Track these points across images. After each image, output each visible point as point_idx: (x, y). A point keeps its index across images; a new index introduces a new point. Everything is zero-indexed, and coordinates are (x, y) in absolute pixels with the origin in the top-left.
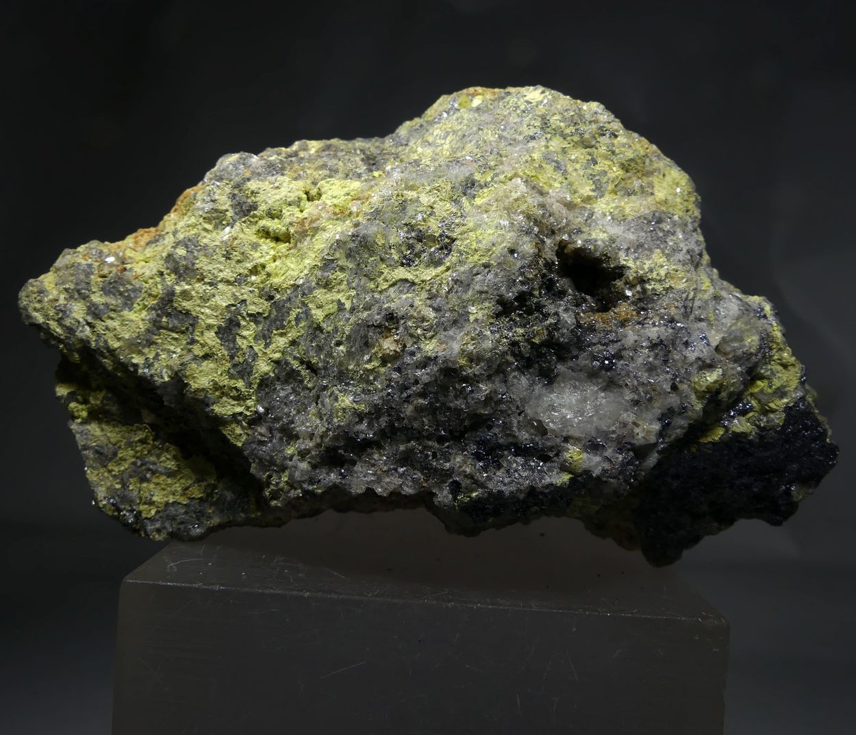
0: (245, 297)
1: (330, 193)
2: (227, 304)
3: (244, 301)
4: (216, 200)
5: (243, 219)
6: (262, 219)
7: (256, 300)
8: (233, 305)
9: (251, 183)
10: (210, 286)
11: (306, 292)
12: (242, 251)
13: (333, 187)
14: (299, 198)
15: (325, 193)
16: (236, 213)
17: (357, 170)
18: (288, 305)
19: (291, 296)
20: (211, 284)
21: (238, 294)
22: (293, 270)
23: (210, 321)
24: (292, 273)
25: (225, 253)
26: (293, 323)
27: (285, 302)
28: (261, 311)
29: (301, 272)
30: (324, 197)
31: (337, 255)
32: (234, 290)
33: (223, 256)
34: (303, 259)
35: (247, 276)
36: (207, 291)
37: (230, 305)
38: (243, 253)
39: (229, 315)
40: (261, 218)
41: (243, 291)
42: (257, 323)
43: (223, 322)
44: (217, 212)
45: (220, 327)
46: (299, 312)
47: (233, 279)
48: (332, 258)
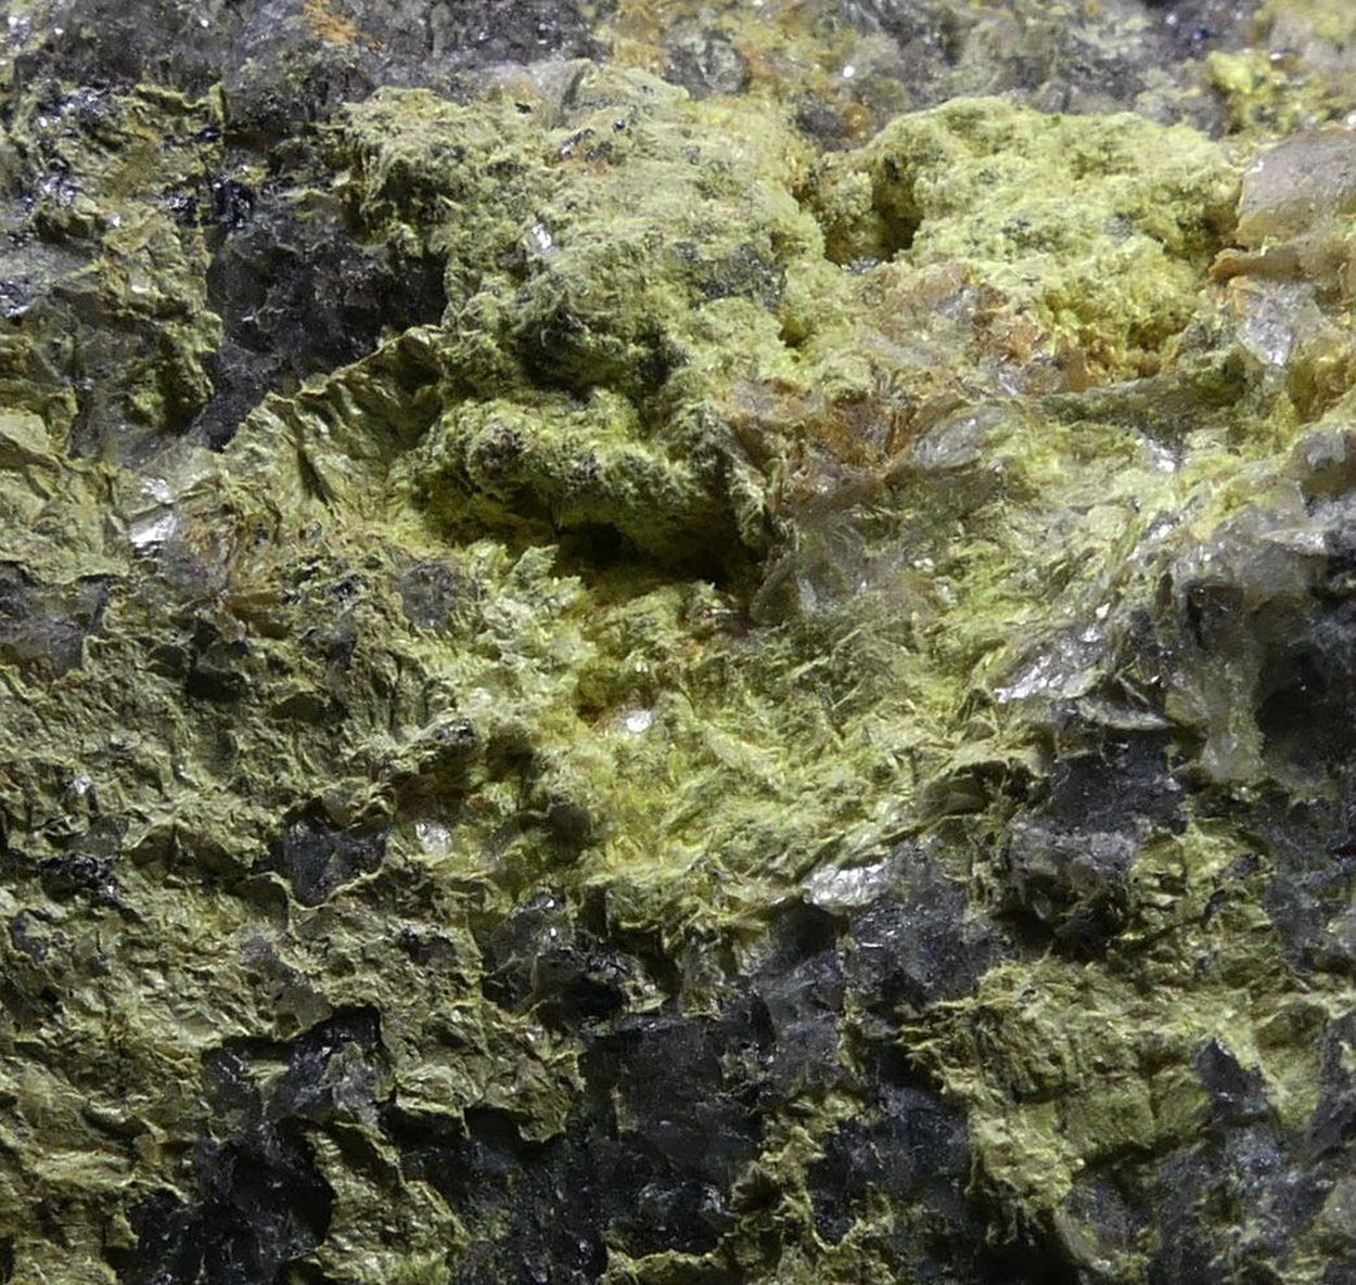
0: (370, 985)
1: (995, 211)
2: (210, 1039)
3: (362, 1020)
4: (78, 228)
5: (314, 387)
6: (482, 397)
7: (464, 1011)
8: (259, 1047)
9: (373, 106)
10: (59, 896)
11: (915, 972)
12: (332, 631)
13: (1006, 158)
14: (776, 239)
15: (946, 208)
16: (247, 337)
17: (1091, 35)
18: (748, 1061)
19: (773, 992)
20: (63, 880)
21: (300, 961)
22: (766, 791)
23: (68, 1165)
24: (767, 814)
25: (182, 641)
26: (800, 1206)
27: (719, 1038)
28: (501, 1096)
29: (852, 812)
30: (942, 235)
31: (1189, 700)
32: (268, 932)
33: (167, 662)
34: (850, 709)
35: (373, 824)
36: (37, 930)
37: (232, 1042)
38: (337, 653)
39: (232, 1119)
40: (473, 383)
41: (346, 942)
42: (455, 1185)
43: (181, 1174)
44: (94, 321)
45: (152, 1213)
46: (848, 1125)
47: (251, 843)
48: (1150, 720)
